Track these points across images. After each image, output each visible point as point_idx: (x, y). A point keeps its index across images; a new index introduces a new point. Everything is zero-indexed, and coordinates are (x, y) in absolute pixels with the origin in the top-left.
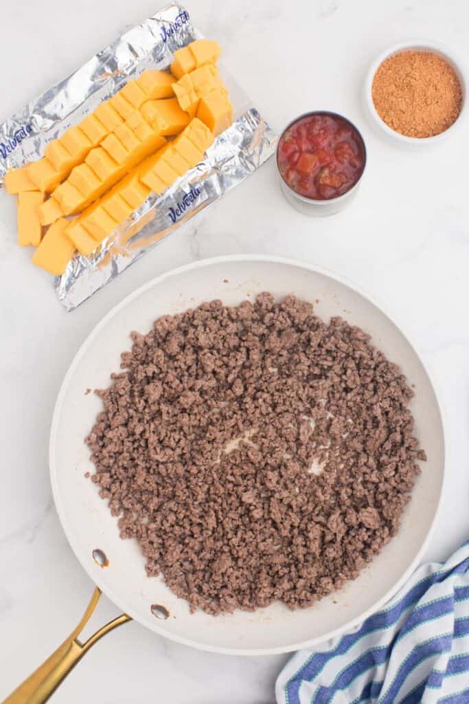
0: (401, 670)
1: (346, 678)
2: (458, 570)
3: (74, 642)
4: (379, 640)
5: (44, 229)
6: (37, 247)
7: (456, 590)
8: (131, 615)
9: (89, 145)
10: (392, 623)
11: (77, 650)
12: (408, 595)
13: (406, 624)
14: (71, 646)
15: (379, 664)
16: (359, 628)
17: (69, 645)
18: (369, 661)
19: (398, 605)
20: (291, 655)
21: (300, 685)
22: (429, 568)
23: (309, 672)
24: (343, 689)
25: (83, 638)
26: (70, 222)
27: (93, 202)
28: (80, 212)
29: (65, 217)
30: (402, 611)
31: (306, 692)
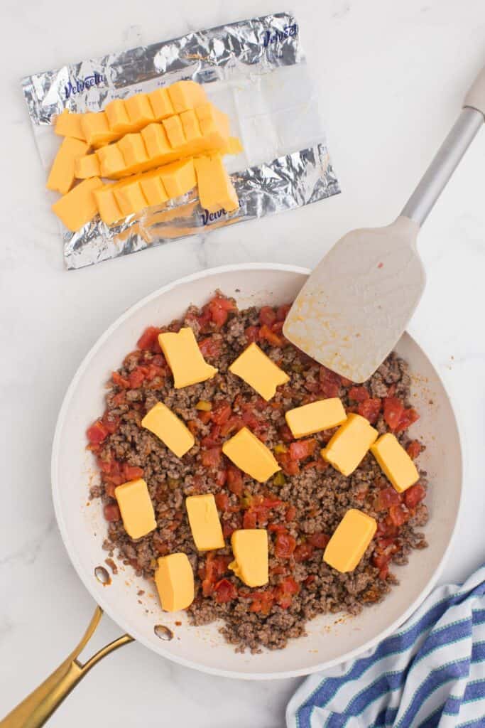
0: (416, 696)
1: (360, 704)
2: (476, 592)
3: (74, 664)
4: (393, 664)
5: (77, 181)
6: (63, 195)
7: (475, 613)
8: (133, 636)
9: (151, 117)
10: (407, 647)
11: (77, 671)
12: (424, 618)
13: (423, 647)
14: (71, 666)
15: (394, 689)
16: (373, 652)
17: (68, 665)
18: (383, 686)
19: (414, 629)
20: (302, 680)
21: (311, 711)
22: (446, 590)
23: (321, 697)
24: (356, 715)
25: (83, 659)
26: (104, 185)
27: (134, 174)
28: (117, 178)
29: (100, 177)
30: (418, 634)
31: (318, 718)
